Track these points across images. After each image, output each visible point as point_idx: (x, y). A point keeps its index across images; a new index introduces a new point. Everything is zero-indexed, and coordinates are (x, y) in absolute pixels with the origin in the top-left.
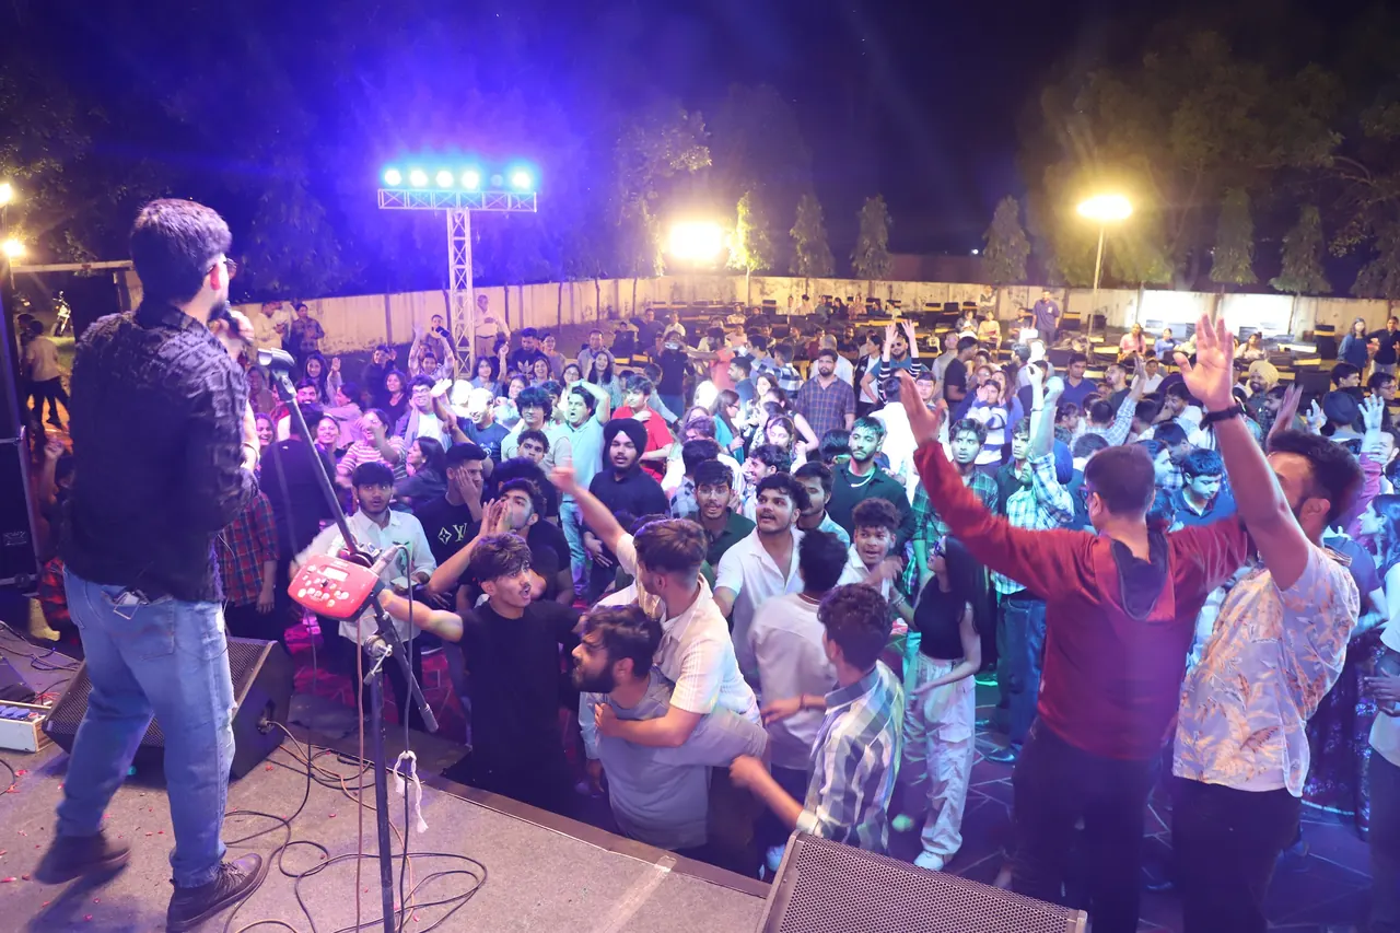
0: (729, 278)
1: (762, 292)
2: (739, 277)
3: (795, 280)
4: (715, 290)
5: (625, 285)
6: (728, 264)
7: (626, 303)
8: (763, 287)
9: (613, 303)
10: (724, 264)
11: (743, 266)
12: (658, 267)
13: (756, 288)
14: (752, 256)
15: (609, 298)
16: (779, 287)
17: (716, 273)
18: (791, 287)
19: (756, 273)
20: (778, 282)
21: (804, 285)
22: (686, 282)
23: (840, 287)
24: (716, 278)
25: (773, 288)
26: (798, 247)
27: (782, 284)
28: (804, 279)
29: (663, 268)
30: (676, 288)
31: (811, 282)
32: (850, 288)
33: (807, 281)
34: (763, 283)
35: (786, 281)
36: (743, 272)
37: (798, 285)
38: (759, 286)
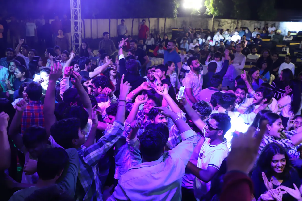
0: (206, 19)
1: (219, 25)
2: (210, 19)
3: (233, 20)
4: (200, 23)
5: (162, 21)
6: (206, 13)
7: (162, 28)
8: (219, 23)
9: (156, 28)
10: (204, 13)
11: (211, 14)
12: (175, 14)
13: (216, 24)
14: (215, 10)
15: (155, 25)
16: (226, 23)
17: (200, 17)
18: (231, 23)
19: (216, 17)
20: (225, 21)
21: (236, 22)
22: (188, 20)
23: (252, 24)
24: (201, 19)
25: (223, 24)
26: (235, 7)
27: (227, 22)
28: (236, 20)
29: (177, 14)
30: (184, 23)
31: (240, 22)
32: (256, 24)
33: (238, 21)
34: (219, 22)
35: (229, 21)
36: (211, 16)
37: (234, 22)
38: (218, 23)
